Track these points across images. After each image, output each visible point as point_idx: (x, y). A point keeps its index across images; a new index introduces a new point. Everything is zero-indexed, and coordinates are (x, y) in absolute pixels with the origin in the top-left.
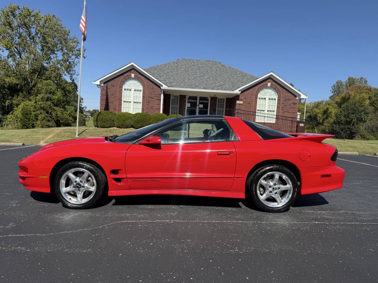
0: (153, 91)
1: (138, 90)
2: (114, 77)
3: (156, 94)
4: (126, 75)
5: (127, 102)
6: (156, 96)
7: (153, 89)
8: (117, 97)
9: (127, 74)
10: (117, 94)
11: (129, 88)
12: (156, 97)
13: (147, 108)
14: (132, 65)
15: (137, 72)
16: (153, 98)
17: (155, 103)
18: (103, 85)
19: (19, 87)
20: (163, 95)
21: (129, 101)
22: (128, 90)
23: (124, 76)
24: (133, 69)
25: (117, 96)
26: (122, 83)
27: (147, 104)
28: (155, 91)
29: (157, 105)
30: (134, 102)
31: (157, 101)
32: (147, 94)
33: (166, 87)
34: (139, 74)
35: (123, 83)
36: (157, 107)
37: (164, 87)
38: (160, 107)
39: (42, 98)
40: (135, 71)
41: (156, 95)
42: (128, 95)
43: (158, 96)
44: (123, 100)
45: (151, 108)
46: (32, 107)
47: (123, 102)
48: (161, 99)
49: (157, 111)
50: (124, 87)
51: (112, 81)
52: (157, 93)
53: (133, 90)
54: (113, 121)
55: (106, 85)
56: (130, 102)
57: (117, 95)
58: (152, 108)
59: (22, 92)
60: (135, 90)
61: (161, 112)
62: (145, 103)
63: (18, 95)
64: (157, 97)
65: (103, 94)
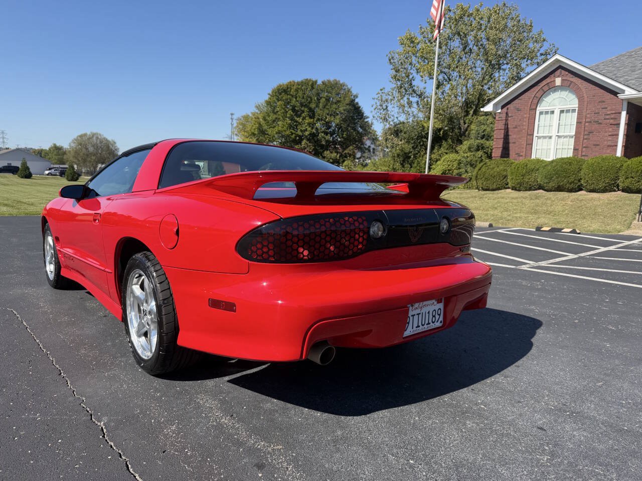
0: (603, 107)
1: (568, 111)
2: (521, 91)
3: (609, 113)
4: (544, 82)
5: (545, 137)
6: (607, 117)
7: (604, 102)
8: (524, 131)
9: (548, 80)
10: (524, 123)
11: (549, 108)
12: (608, 121)
13: (584, 147)
14: (557, 61)
15: (567, 73)
16: (601, 124)
17: (607, 134)
18: (500, 111)
19: (441, 133)
20: (627, 114)
21: (550, 135)
22: (547, 113)
23: (541, 86)
24: (560, 67)
25: (524, 129)
26: (535, 101)
27: (585, 137)
28: (606, 106)
29: (610, 139)
30: (559, 137)
31: (610, 129)
32: (588, 116)
33: (634, 92)
34: (572, 76)
35: (539, 100)
36: (609, 143)
37: (629, 93)
38: (617, 142)
39: (469, 148)
40: (563, 71)
41: (608, 115)
42: (547, 123)
43: (612, 116)
44: (535, 134)
45: (594, 145)
46: (455, 163)
47: (535, 139)
48: (619, 124)
49: (608, 151)
50: (539, 109)
51: (517, 101)
52: (611, 110)
53: (557, 112)
54: (506, 177)
55: (505, 109)
56: (550, 137)
57: (524, 127)
58: (598, 145)
59: (446, 140)
60: (562, 112)
61: (619, 152)
62: (582, 136)
63: (440, 146)
64: (612, 119)
65: (500, 128)
